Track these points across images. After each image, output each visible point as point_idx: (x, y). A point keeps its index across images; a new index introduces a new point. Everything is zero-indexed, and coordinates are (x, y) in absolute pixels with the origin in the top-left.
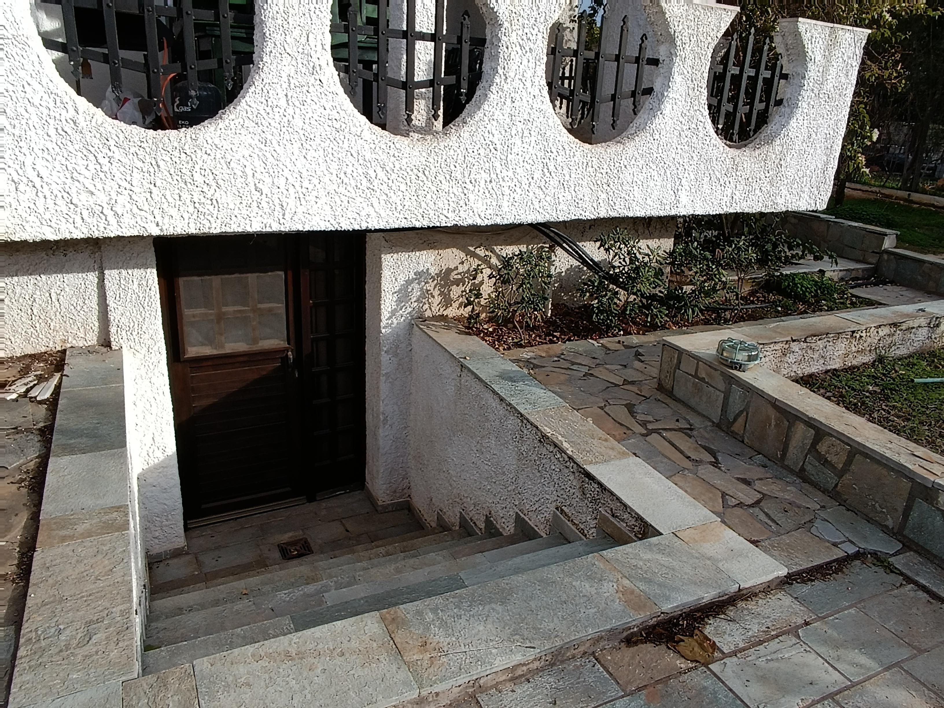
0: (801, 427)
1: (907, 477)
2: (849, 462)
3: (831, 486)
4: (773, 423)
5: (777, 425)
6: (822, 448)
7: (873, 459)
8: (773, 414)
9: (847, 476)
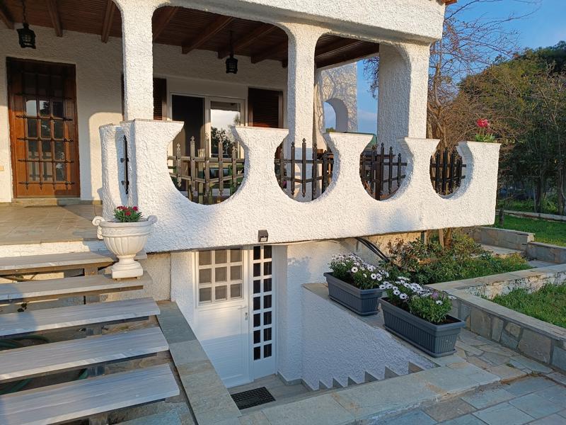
0: (496, 320)
1: (548, 337)
2: (521, 334)
3: (515, 346)
4: (484, 319)
5: (485, 320)
6: (508, 328)
7: (532, 331)
8: (483, 315)
9: (522, 341)
